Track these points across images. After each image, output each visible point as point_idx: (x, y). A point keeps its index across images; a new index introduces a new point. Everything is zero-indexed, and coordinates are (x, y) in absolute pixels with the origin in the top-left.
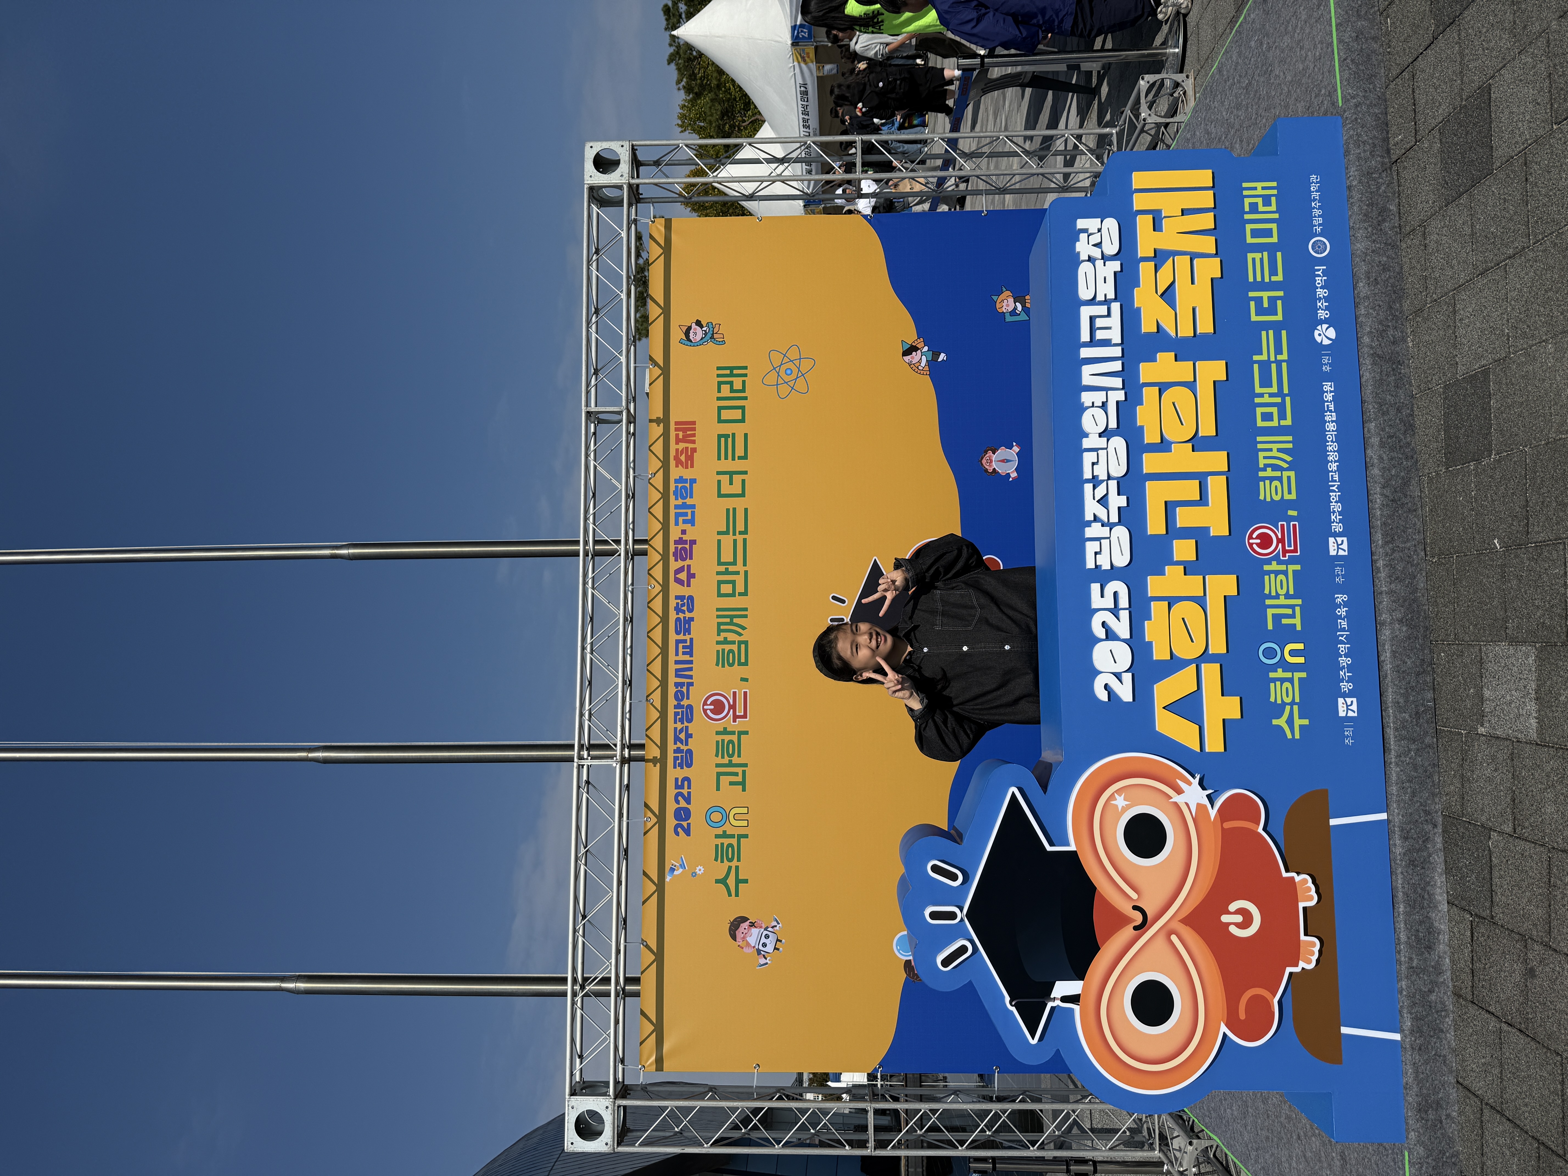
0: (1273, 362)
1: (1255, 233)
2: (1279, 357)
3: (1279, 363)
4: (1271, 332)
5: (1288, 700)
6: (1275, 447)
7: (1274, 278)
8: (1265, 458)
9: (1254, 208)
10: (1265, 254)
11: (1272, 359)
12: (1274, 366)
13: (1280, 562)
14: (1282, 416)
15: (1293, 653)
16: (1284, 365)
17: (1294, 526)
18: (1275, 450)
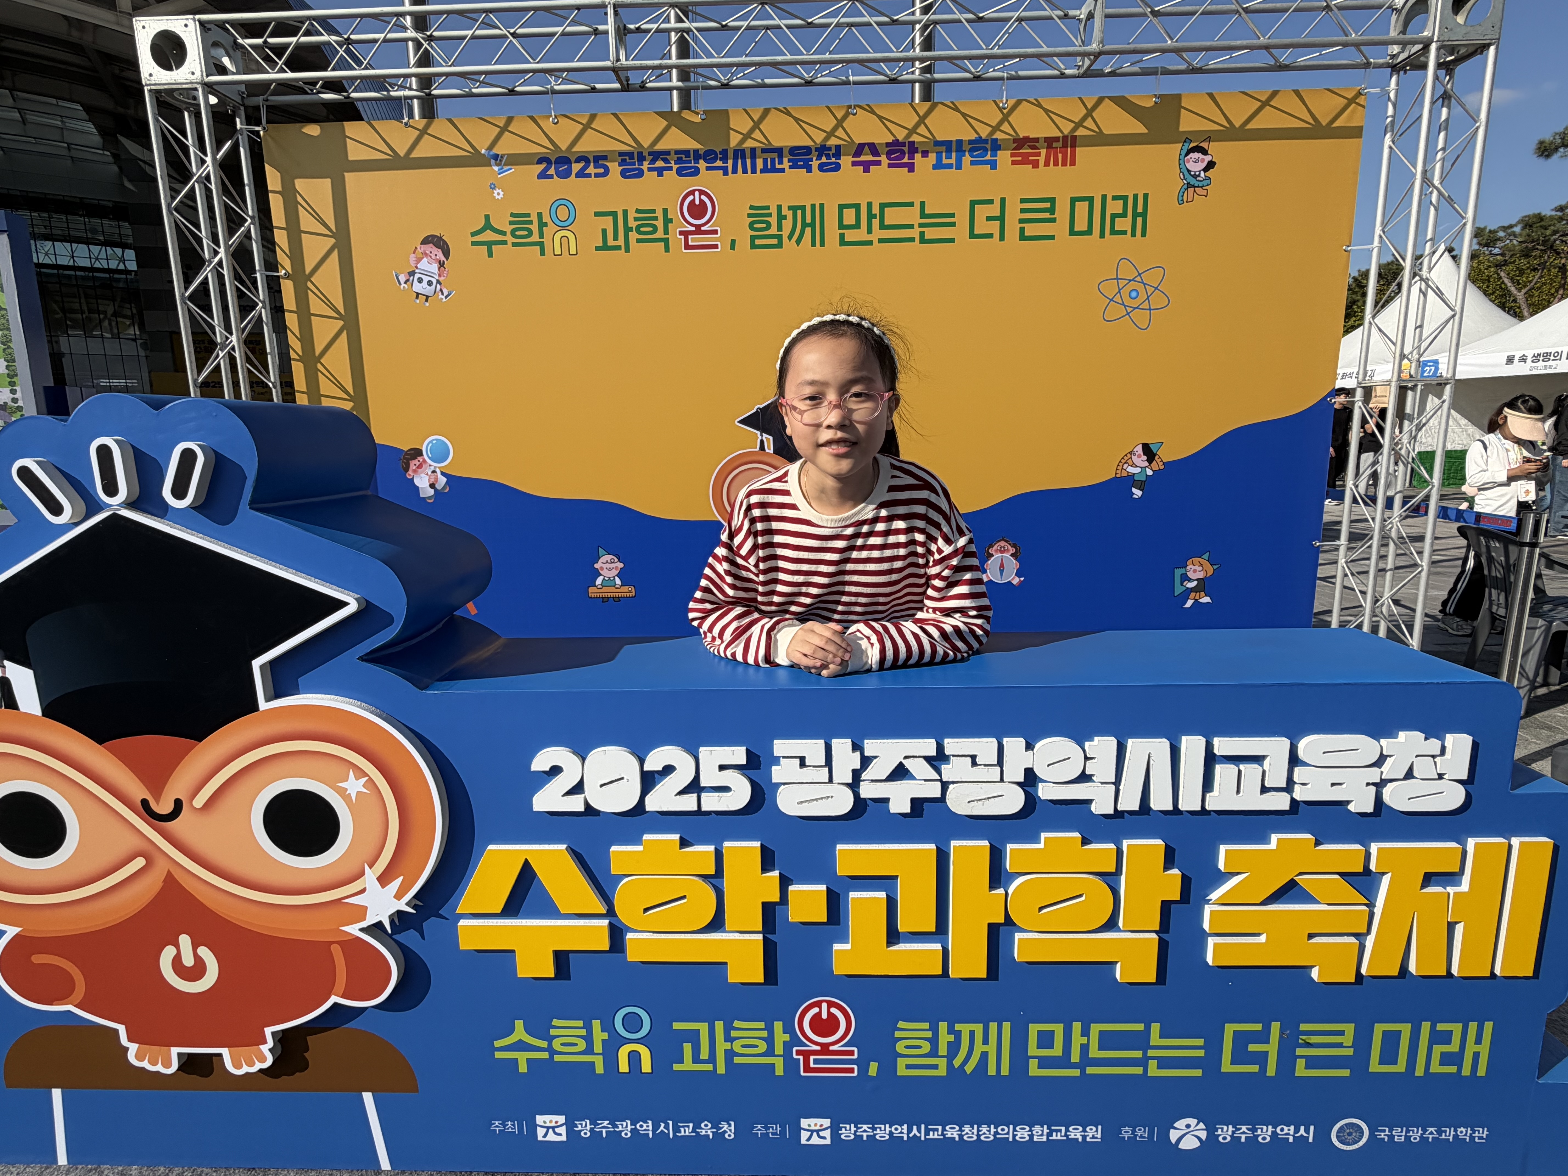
0: (1145, 1053)
1: (1391, 1040)
2: (1153, 1064)
3: (1143, 1062)
4: (1201, 1053)
5: (556, 1044)
6: (992, 1049)
7: (1301, 1063)
8: (972, 1033)
9: (1439, 1038)
10: (1350, 1052)
11: (1151, 1053)
12: (1138, 1054)
13: (788, 1046)
14: (1044, 1063)
15: (634, 1057)
16: (1139, 1070)
17: (852, 1071)
18: (985, 1048)
